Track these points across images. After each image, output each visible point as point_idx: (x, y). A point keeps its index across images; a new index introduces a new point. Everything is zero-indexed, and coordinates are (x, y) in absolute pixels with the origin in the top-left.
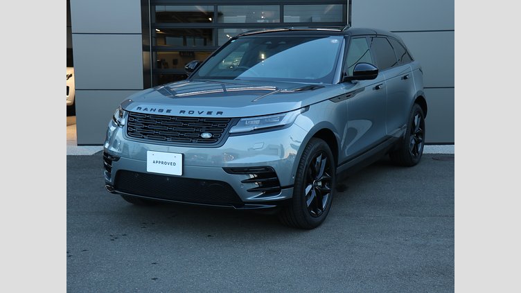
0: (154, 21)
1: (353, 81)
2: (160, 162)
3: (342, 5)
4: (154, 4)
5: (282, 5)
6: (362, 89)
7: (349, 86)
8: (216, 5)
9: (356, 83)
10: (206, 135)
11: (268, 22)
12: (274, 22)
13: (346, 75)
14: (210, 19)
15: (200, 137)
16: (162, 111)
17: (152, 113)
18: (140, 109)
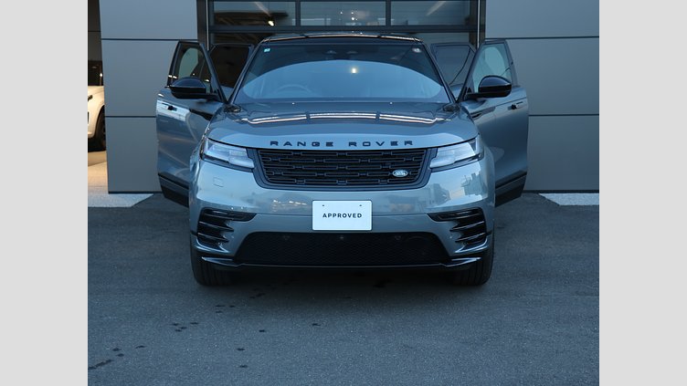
0: (212, 23)
1: (480, 99)
2: (334, 215)
5: (388, 1)
6: (491, 109)
7: (474, 105)
8: (299, 1)
9: (484, 101)
10: (400, 173)
11: (360, 24)
12: (369, 24)
13: (470, 90)
15: (392, 176)
16: (318, 144)
17: (301, 148)
18: (276, 143)
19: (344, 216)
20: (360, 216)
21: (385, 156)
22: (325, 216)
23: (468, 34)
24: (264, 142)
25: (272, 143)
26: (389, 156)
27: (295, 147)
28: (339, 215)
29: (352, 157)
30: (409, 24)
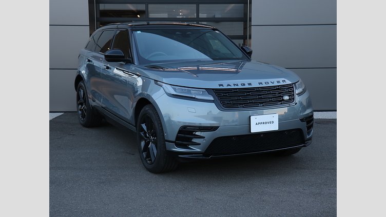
0: (98, 16)
2: (261, 123)
3: (243, 5)
4: (98, 3)
5: (198, 4)
8: (147, 4)
10: (286, 98)
11: (185, 17)
14: (139, 16)
15: (283, 100)
16: (244, 85)
17: (236, 87)
18: (222, 85)
19: (266, 123)
20: (273, 122)
21: (277, 89)
22: (257, 124)
23: (243, 22)
24: (215, 85)
25: (220, 85)
26: (279, 89)
27: (233, 87)
28: (264, 123)
29: (262, 91)
30: (216, 17)
